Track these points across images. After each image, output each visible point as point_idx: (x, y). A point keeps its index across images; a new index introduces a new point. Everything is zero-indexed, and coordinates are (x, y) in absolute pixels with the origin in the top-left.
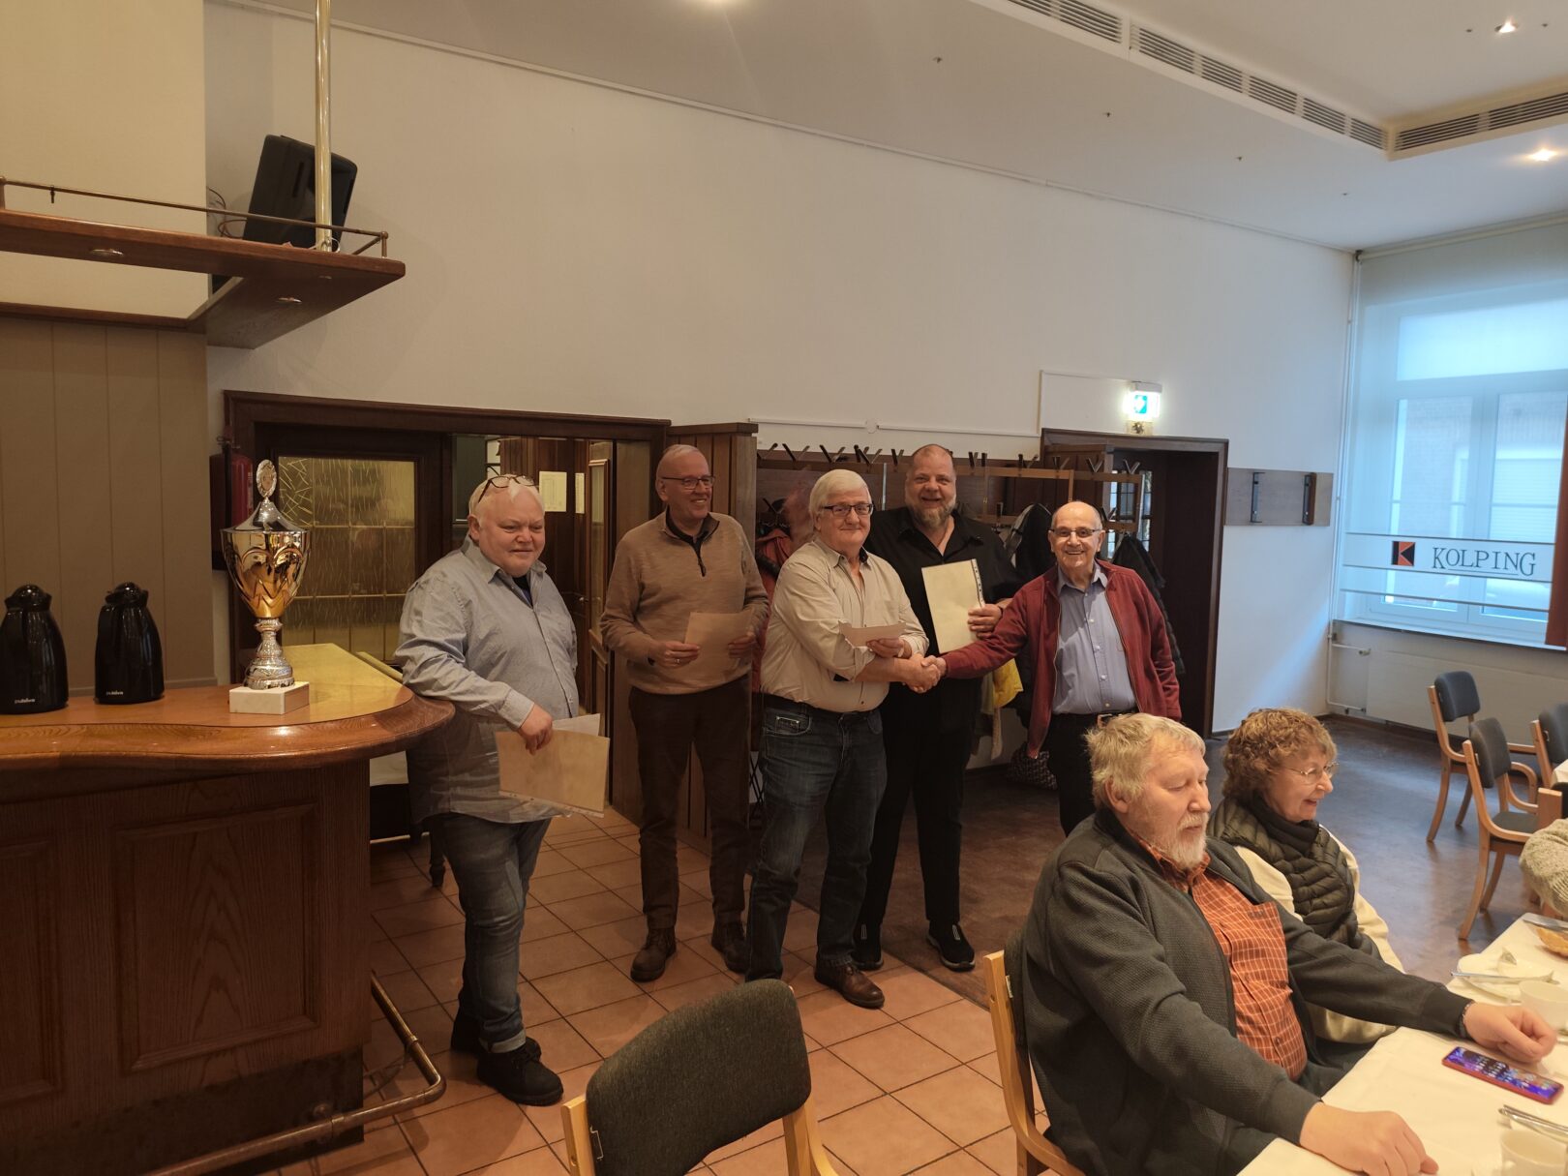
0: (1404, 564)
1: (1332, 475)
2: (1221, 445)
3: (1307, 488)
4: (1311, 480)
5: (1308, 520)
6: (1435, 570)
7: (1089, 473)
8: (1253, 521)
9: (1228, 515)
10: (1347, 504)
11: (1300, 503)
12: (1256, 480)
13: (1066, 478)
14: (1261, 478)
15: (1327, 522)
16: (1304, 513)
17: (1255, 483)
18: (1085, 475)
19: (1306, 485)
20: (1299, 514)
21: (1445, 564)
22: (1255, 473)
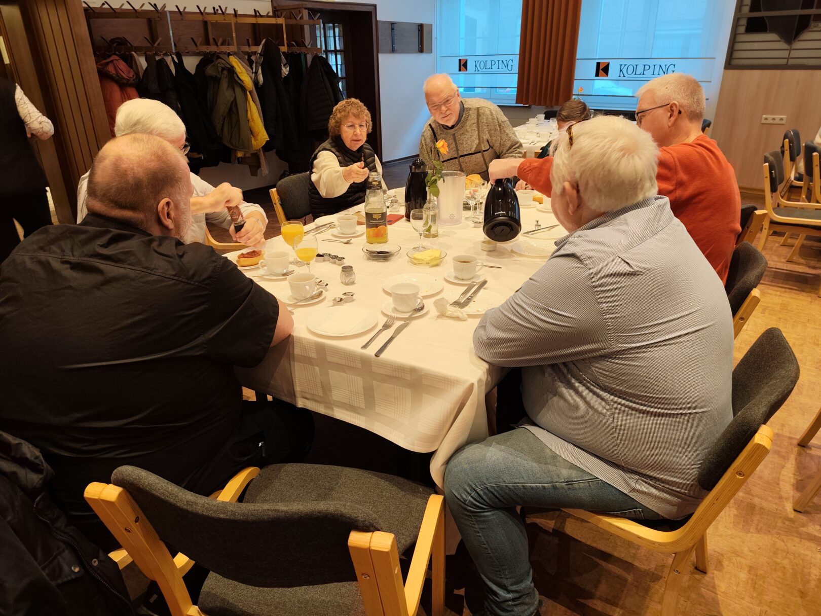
0: (464, 71)
1: (431, 25)
2: (373, 7)
3: (420, 32)
4: (421, 27)
5: (421, 50)
6: (475, 73)
7: (294, 20)
8: (393, 51)
9: (380, 47)
10: (439, 39)
11: (417, 40)
12: (393, 27)
13: (281, 23)
14: (395, 26)
15: (430, 51)
16: (419, 46)
17: (393, 29)
18: (292, 22)
19: (419, 30)
20: (416, 47)
21: (479, 69)
22: (392, 24)
